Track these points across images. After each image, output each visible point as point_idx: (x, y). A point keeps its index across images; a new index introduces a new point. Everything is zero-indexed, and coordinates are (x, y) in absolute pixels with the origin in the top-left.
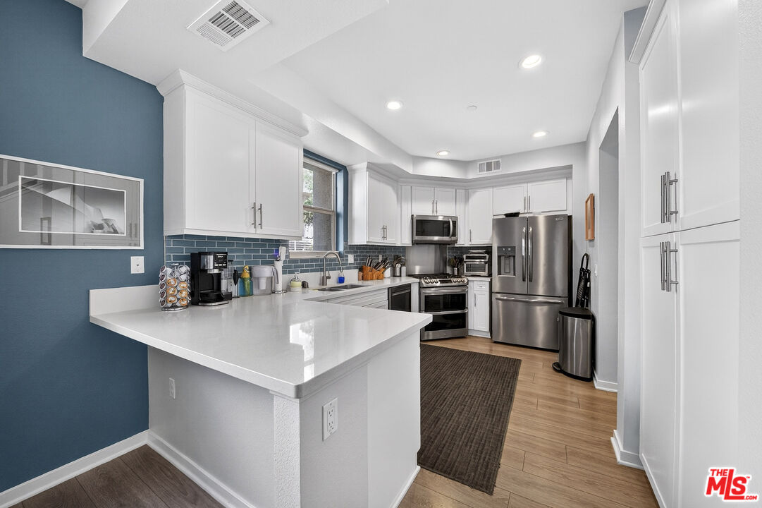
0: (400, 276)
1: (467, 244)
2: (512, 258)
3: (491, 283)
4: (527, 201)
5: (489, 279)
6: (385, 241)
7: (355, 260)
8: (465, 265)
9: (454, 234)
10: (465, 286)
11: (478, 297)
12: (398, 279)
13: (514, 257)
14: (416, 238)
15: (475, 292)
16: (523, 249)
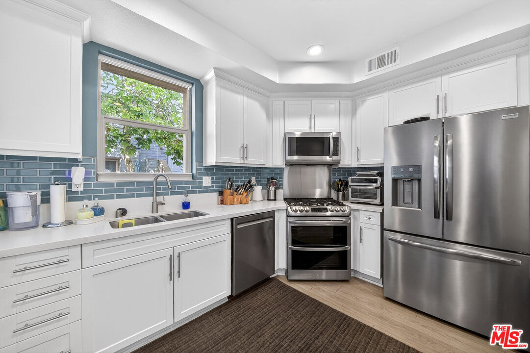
0: (275, 200)
1: (354, 165)
2: (416, 184)
3: (382, 214)
4: (442, 101)
5: (380, 209)
6: (246, 162)
7: (213, 182)
8: (350, 189)
9: (336, 153)
10: (347, 216)
11: (364, 231)
12: (272, 203)
13: (419, 180)
14: (289, 158)
15: (361, 225)
16: (436, 169)
